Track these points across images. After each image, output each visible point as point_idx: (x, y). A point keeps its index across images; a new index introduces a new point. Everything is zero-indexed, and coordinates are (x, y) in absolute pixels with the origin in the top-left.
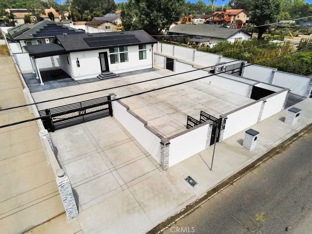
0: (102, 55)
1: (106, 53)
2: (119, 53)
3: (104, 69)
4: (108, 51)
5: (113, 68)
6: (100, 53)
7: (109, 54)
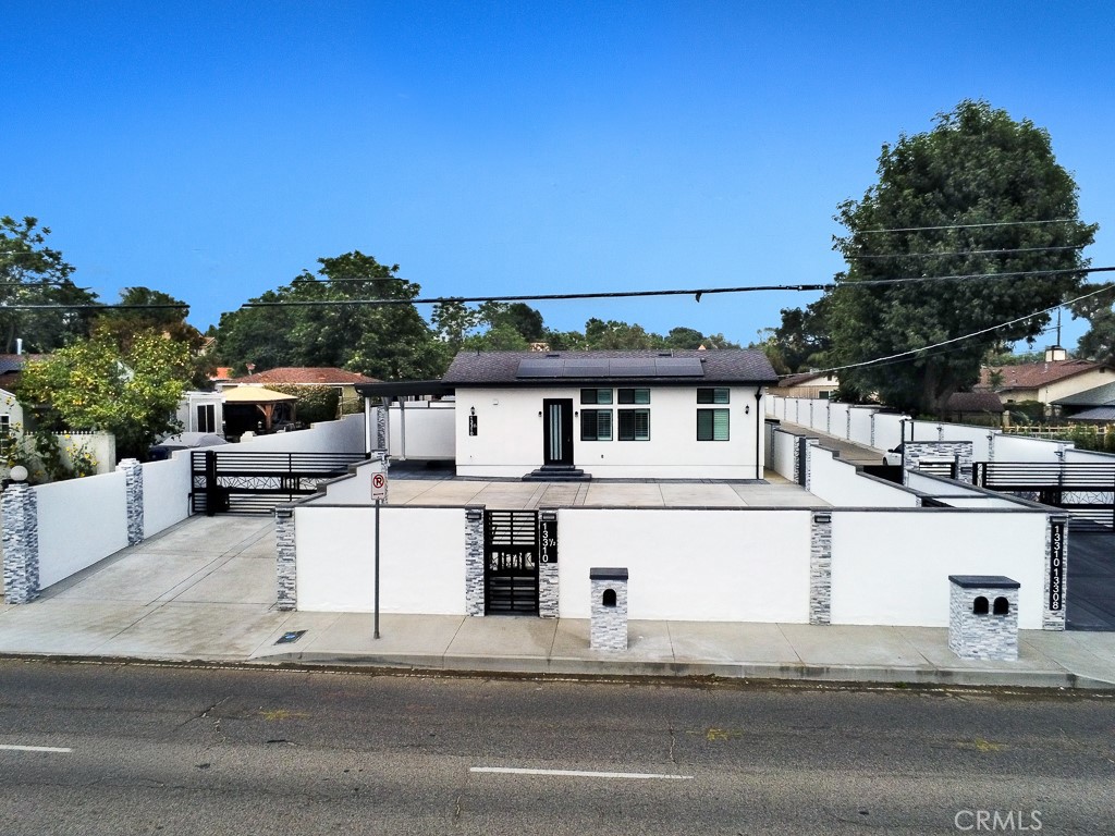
0: (556, 411)
1: (570, 401)
2: (615, 407)
3: (557, 454)
4: (575, 396)
5: (586, 454)
6: (547, 403)
7: (577, 407)
